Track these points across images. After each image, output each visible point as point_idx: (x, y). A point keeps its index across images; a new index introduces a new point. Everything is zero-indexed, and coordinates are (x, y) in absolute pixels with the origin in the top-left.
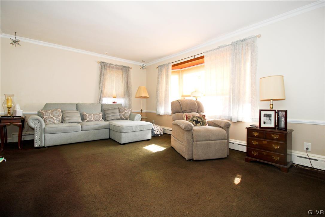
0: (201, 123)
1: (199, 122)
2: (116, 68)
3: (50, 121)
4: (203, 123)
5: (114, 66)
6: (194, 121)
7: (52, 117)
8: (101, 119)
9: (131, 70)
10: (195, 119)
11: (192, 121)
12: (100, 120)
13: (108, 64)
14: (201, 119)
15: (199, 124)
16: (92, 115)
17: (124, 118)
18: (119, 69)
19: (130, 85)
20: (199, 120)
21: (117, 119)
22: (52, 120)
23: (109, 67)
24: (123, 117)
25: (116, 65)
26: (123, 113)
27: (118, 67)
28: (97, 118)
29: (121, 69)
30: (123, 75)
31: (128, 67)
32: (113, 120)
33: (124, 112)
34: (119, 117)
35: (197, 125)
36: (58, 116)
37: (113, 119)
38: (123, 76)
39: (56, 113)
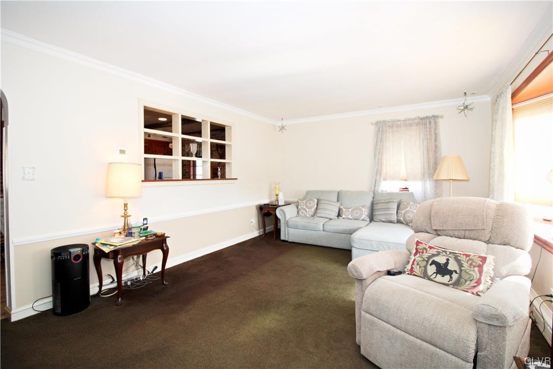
0: (455, 276)
1: (450, 273)
2: (406, 126)
3: (302, 213)
4: (460, 277)
5: (400, 123)
6: (434, 266)
7: (305, 208)
8: (362, 217)
9: (440, 121)
10: (441, 260)
11: (427, 262)
12: (361, 219)
13: (389, 122)
14: (460, 265)
15: (447, 277)
16: (350, 210)
17: (404, 222)
18: (411, 125)
19: (439, 153)
20: (452, 266)
21: (391, 222)
22: (304, 212)
23: (392, 127)
24: (401, 219)
25: (405, 121)
26: (403, 212)
27: (409, 122)
28: (356, 216)
29: (418, 124)
30: (421, 135)
31: (433, 116)
32: (384, 222)
33: (405, 209)
34: (394, 218)
35: (439, 278)
36: (310, 208)
37: (384, 220)
38: (421, 138)
39: (310, 203)
